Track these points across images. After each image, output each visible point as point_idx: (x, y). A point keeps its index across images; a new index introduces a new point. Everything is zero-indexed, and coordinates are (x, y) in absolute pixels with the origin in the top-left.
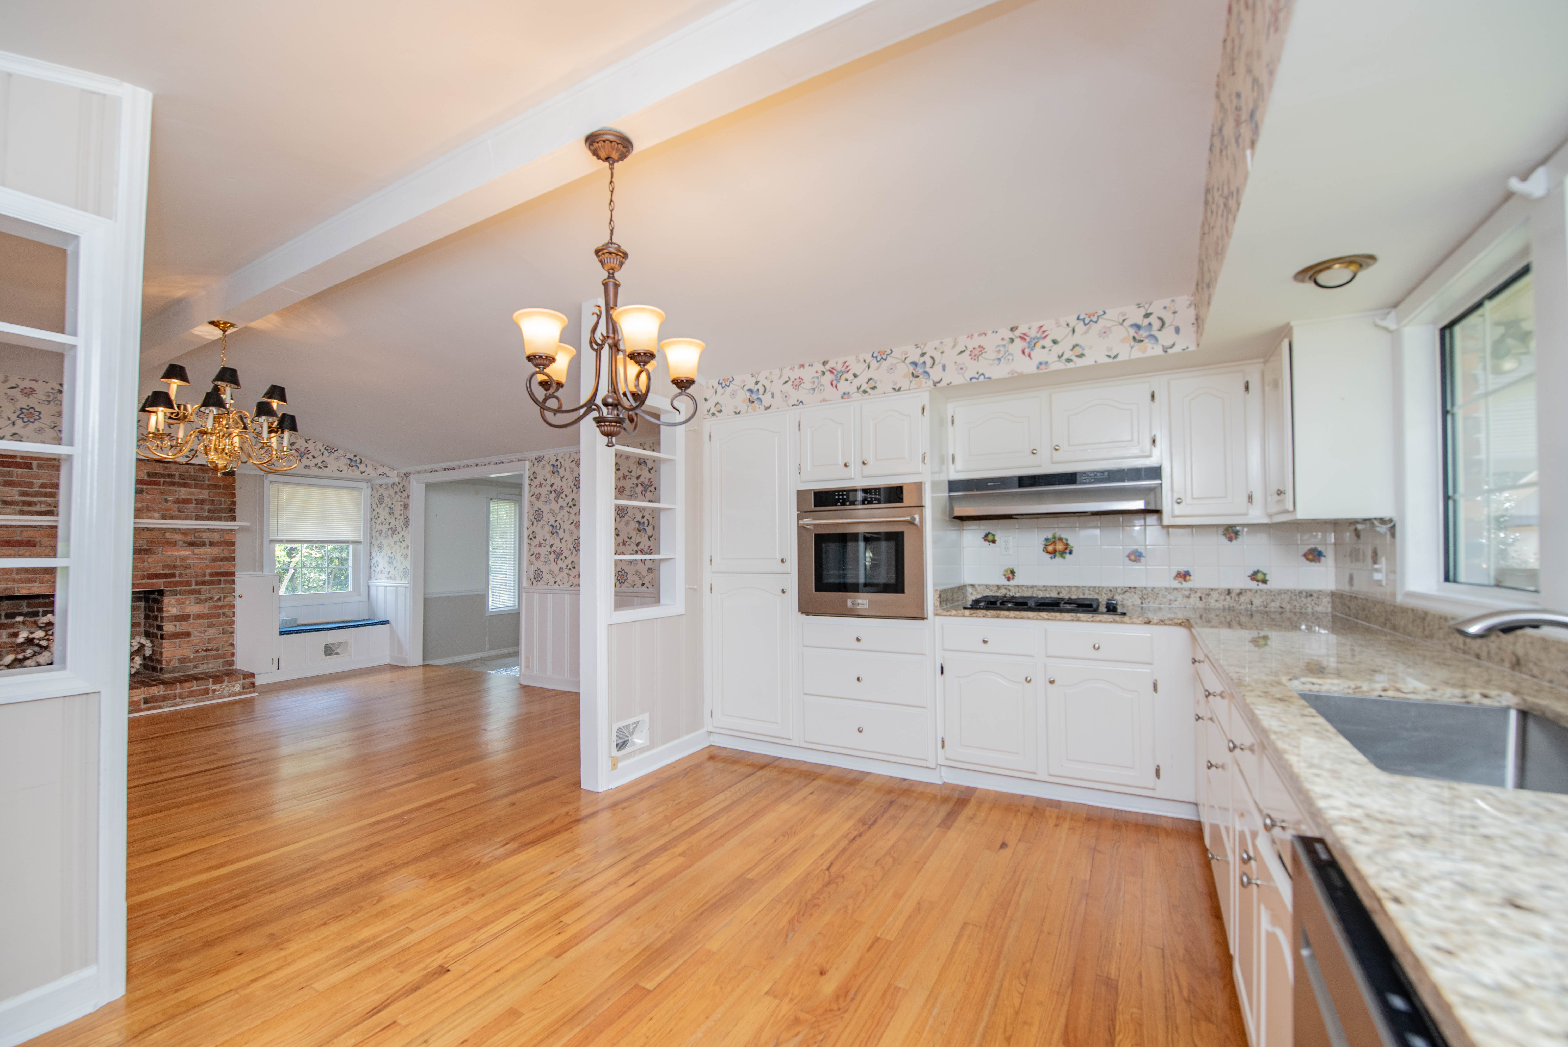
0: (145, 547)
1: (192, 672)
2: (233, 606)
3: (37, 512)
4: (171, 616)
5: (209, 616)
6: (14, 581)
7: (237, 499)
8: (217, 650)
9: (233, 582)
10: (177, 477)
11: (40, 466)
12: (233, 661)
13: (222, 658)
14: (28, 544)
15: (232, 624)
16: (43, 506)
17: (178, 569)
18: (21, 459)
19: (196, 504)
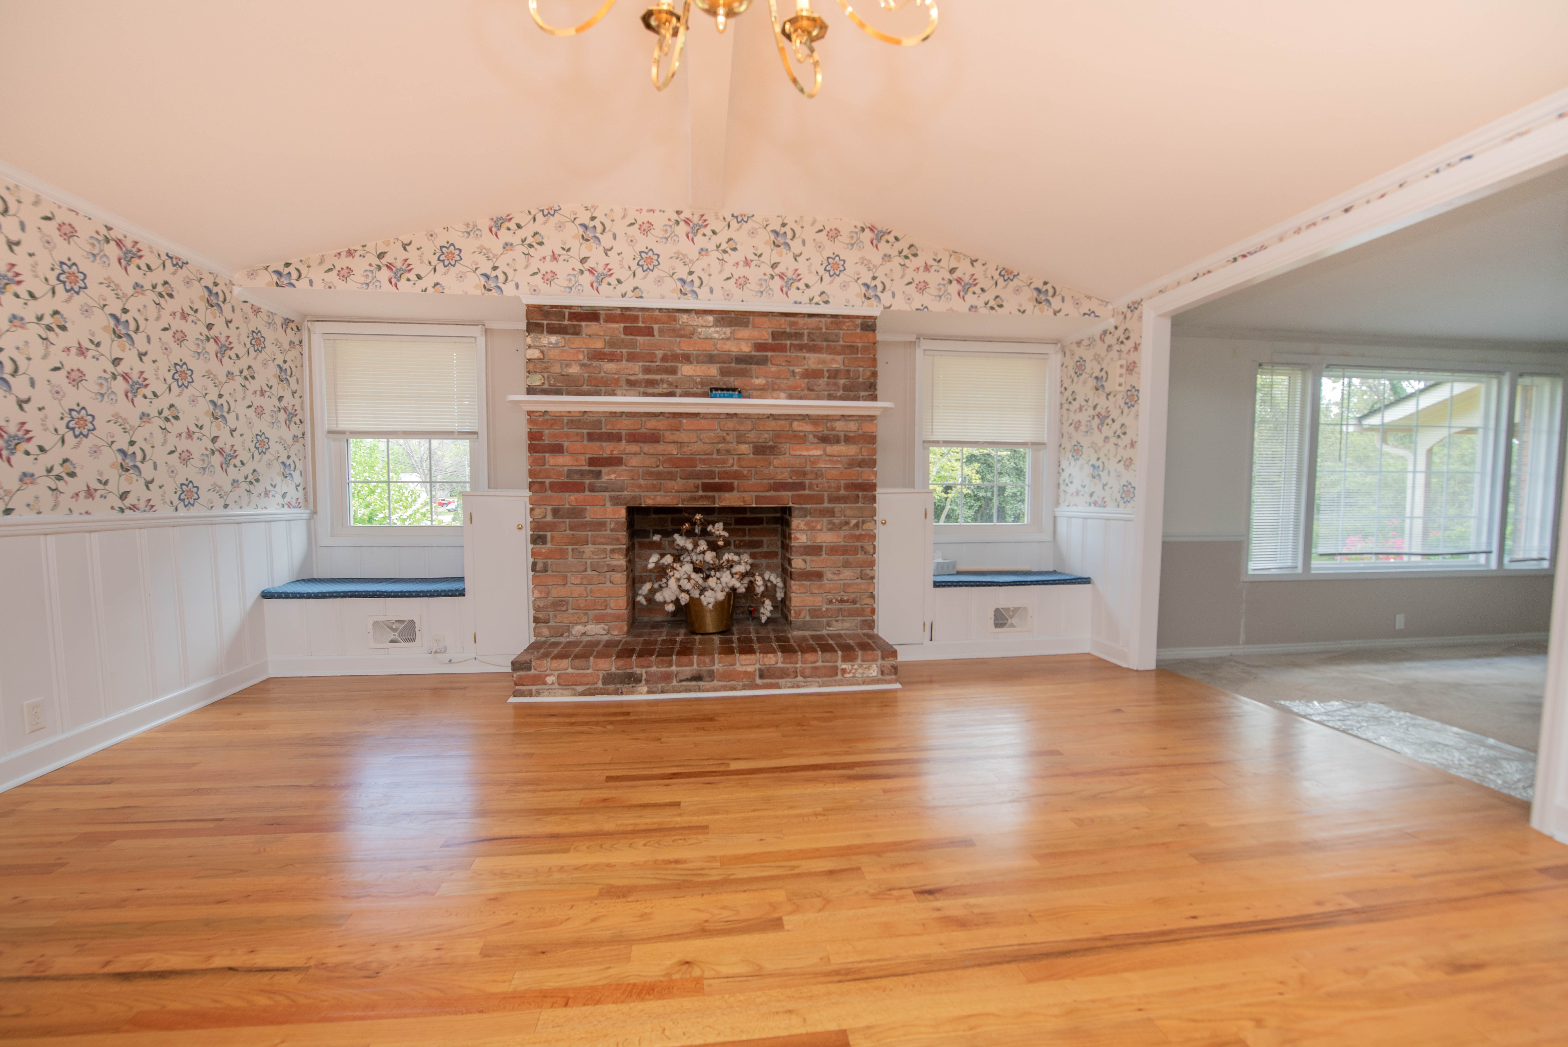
0: (771, 443)
1: (825, 632)
2: (873, 537)
3: (660, 393)
4: (800, 547)
5: (844, 551)
6: (641, 487)
7: (880, 369)
8: (854, 602)
9: (873, 499)
10: (806, 337)
11: (661, 331)
12: (873, 621)
13: (859, 615)
14: (654, 438)
15: (872, 564)
16: (665, 386)
17: (808, 476)
18: (643, 322)
19: (828, 378)
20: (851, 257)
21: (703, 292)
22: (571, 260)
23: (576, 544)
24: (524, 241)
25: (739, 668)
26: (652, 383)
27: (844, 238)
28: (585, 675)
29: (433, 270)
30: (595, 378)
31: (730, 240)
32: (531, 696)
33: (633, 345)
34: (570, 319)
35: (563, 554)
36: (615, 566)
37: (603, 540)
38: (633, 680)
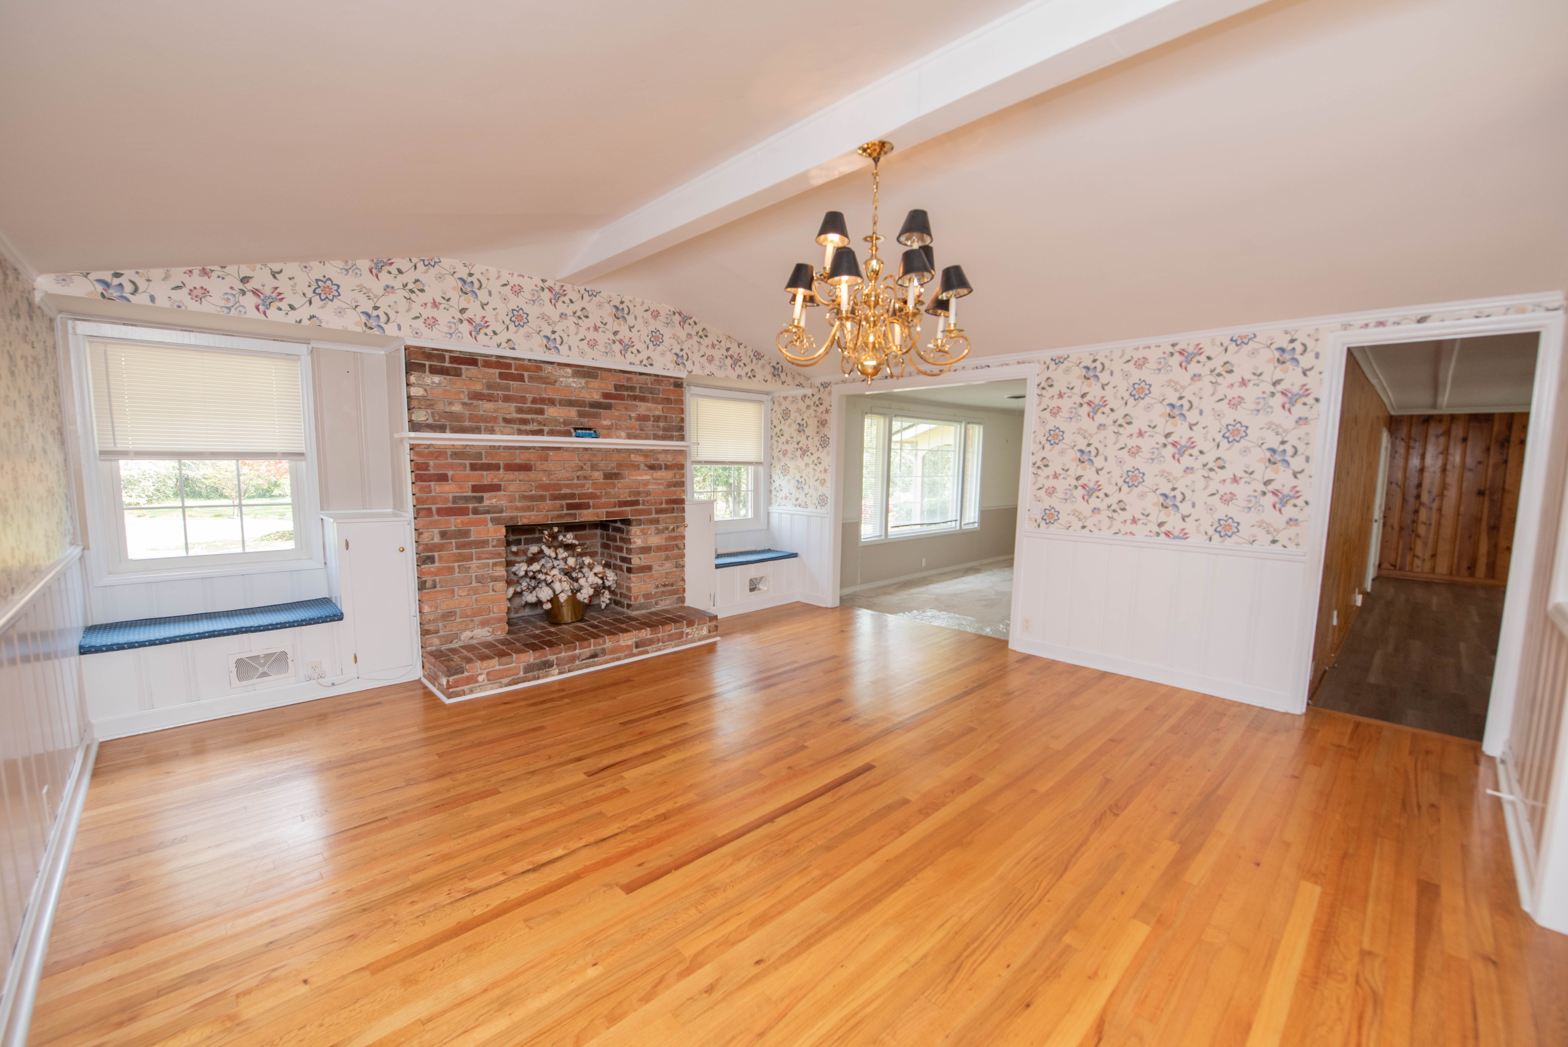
0: (615, 471)
1: (653, 610)
2: (683, 537)
3: (531, 431)
4: (637, 548)
5: (665, 549)
6: (517, 509)
7: (686, 416)
8: (672, 585)
9: (683, 510)
10: (638, 390)
11: (530, 378)
12: (684, 597)
13: (676, 594)
14: (526, 467)
15: (683, 556)
16: (535, 424)
17: (641, 495)
18: (515, 370)
19: (653, 421)
20: (667, 332)
21: (563, 349)
22: (451, 309)
23: (463, 561)
24: (405, 286)
25: (622, 643)
26: (525, 422)
27: (662, 318)
28: (510, 669)
29: (308, 302)
30: (476, 416)
31: (583, 309)
32: (464, 694)
33: (507, 388)
34: (451, 362)
35: (451, 570)
36: (498, 577)
37: (486, 556)
38: (548, 665)
